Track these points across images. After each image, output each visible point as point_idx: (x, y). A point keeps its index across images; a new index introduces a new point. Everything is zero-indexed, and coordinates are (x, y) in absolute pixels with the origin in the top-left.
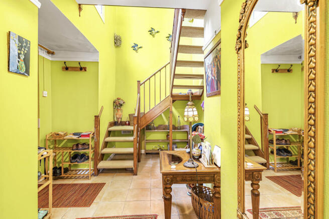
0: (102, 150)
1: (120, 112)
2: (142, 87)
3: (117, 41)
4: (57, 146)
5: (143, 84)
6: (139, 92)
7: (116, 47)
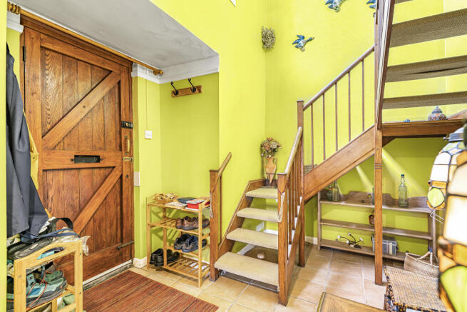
0: (228, 232)
1: (271, 164)
2: (307, 113)
3: (268, 40)
4: (167, 214)
5: (310, 107)
6: (300, 124)
7: (266, 51)
